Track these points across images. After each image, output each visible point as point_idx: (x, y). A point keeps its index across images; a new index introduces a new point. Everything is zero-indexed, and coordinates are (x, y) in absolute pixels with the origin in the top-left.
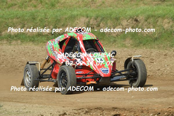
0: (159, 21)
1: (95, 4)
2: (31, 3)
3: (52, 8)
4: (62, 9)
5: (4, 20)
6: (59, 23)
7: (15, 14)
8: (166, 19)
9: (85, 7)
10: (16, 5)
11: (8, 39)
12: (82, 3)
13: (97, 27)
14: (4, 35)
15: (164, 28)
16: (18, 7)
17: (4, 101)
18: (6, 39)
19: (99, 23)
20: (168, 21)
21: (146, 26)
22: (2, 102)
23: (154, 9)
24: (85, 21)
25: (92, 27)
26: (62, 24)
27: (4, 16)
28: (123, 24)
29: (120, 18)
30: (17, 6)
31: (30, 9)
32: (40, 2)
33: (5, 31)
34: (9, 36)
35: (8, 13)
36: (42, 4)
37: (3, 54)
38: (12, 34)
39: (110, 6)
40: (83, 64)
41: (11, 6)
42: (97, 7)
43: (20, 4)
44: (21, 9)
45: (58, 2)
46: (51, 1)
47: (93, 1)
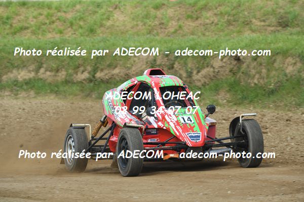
0: (278, 61)
1: (165, 29)
2: (53, 26)
3: (90, 35)
4: (108, 37)
5: (7, 55)
6: (102, 62)
8: (289, 58)
9: (148, 34)
10: (27, 28)
11: (12, 87)
12: (144, 27)
13: (169, 69)
14: (6, 81)
15: (286, 74)
16: (32, 33)
17: (5, 196)
18: (9, 87)
19: (172, 62)
20: (294, 61)
21: (254, 68)
23: (269, 39)
24: (149, 60)
26: (108, 63)
27: (7, 48)
28: (214, 65)
30: (29, 31)
31: (52, 36)
32: (69, 25)
33: (7, 74)
34: (15, 83)
35: (13, 43)
36: (72, 28)
37: (4, 114)
38: (20, 80)
39: (193, 34)
40: (158, 126)
41: (18, 30)
42: (169, 34)
43: (34, 28)
44: (37, 35)
45: (102, 25)
46: (88, 23)
47: (163, 24)
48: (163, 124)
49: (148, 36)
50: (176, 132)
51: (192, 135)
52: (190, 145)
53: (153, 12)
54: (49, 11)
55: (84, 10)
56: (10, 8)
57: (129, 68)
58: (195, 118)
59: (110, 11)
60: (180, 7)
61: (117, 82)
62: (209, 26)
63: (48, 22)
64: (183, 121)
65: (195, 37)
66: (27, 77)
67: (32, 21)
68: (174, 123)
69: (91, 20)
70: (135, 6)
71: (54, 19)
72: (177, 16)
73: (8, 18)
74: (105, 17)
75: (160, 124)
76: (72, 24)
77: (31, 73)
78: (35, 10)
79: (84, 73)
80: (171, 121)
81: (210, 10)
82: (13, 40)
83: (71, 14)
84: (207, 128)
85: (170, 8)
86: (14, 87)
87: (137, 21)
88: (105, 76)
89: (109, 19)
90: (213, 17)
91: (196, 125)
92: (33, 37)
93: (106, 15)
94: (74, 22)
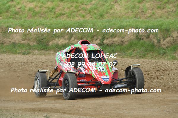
1: (145, 14)
2: (79, 13)
3: (101, 18)
4: (111, 19)
7: (63, 24)
10: (64, 14)
11: (55, 49)
12: (132, 13)
13: (147, 38)
14: (52, 45)
16: (67, 17)
17: (50, 112)
18: (53, 49)
22: (49, 113)
25: (142, 38)
27: (52, 26)
28: (173, 36)
29: (171, 30)
31: (78, 19)
32: (88, 12)
33: (52, 41)
34: (57, 46)
35: (56, 23)
36: (90, 14)
37: (50, 64)
38: (60, 44)
39: (161, 17)
40: (86, 72)
41: (59, 15)
42: (147, 18)
43: (68, 14)
44: (69, 18)
45: (107, 13)
46: (100, 11)
47: (143, 11)
48: (88, 71)
49: (135, 18)
50: (95, 76)
51: (104, 78)
52: (103, 83)
53: (137, 5)
54: (76, 4)
55: (97, 4)
56: (54, 2)
57: (123, 38)
58: (106, 68)
59: (112, 4)
60: (153, 2)
61: (116, 46)
62: (170, 13)
63: (76, 10)
64: (99, 70)
65: (162, 19)
66: (64, 43)
67: (67, 10)
68: (94, 71)
69: (101, 9)
70: (127, 1)
71: (80, 9)
72: (152, 7)
73: (53, 9)
74: (109, 7)
75: (87, 71)
76: (90, 12)
77: (66, 40)
78: (68, 3)
79: (97, 40)
80: (93, 70)
81: (171, 3)
82: (56, 21)
83: (90, 6)
84: (113, 73)
85: (148, 2)
86: (56, 49)
87: (128, 10)
88: (109, 42)
89: (112, 9)
90: (173, 8)
91: (107, 72)
92: (68, 19)
93: (110, 6)
94: (91, 10)
